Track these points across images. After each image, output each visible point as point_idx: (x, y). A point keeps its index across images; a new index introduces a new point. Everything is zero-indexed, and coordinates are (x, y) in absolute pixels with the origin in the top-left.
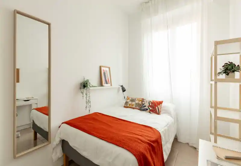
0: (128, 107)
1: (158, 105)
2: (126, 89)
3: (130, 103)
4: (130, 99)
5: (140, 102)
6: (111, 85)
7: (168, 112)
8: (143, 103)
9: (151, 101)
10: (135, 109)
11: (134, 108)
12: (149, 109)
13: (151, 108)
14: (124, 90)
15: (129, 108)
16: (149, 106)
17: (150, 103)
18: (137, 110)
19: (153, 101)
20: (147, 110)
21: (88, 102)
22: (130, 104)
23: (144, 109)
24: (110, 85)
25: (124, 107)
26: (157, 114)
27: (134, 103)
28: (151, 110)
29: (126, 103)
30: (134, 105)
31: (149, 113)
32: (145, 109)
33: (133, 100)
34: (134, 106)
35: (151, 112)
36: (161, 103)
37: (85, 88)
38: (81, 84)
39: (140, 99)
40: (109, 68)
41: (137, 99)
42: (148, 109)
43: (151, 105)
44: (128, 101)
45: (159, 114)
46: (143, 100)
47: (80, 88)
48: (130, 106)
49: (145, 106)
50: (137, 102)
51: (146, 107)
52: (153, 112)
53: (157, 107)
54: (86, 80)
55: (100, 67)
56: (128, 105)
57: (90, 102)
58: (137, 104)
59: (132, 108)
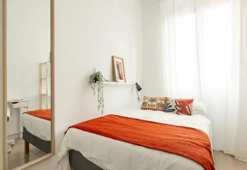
0: (146, 109)
1: (188, 104)
2: (141, 87)
3: (150, 103)
4: (149, 98)
5: (163, 102)
6: (125, 81)
7: (201, 112)
8: (168, 102)
9: (177, 99)
10: (157, 110)
11: (155, 110)
12: (177, 109)
13: (179, 108)
14: (139, 89)
15: (148, 109)
16: (177, 105)
17: (177, 102)
18: (160, 111)
19: (180, 99)
20: (173, 110)
21: (101, 101)
22: (149, 105)
23: (170, 110)
24: (123, 81)
25: (142, 109)
26: (188, 115)
27: (154, 103)
28: (179, 111)
29: (144, 104)
31: (176, 115)
32: (172, 109)
33: (152, 100)
34: (155, 107)
35: (179, 113)
36: (191, 101)
37: (97, 82)
38: (91, 76)
39: (163, 99)
40: (123, 60)
41: (158, 99)
42: (175, 110)
43: (178, 104)
44: (146, 101)
45: (190, 115)
46: (166, 99)
47: (90, 82)
48: (150, 107)
49: (171, 106)
50: (159, 102)
51: (173, 108)
52: (182, 113)
53: (187, 107)
54: (97, 71)
55: (113, 58)
56: (147, 107)
57: (103, 101)
58: (158, 104)
59: (153, 110)
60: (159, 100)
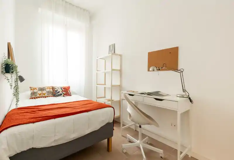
0: (37, 98)
4: (37, 88)
5: (51, 90)
8: (56, 90)
9: (62, 87)
11: (46, 97)
13: (64, 93)
15: (39, 98)
16: (63, 91)
17: (62, 89)
18: (51, 97)
19: (64, 87)
22: (40, 93)
23: (58, 95)
25: (32, 98)
27: (44, 92)
28: (64, 94)
29: (34, 93)
30: (46, 93)
33: (42, 89)
34: (46, 95)
35: (65, 96)
39: (50, 87)
41: (46, 88)
42: (62, 94)
43: (63, 90)
44: (35, 91)
45: (71, 96)
46: (53, 88)
48: (41, 95)
49: (59, 92)
52: (67, 95)
53: (68, 91)
56: (38, 95)
58: (48, 92)
59: (43, 97)
60: (48, 89)
